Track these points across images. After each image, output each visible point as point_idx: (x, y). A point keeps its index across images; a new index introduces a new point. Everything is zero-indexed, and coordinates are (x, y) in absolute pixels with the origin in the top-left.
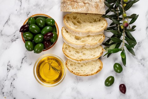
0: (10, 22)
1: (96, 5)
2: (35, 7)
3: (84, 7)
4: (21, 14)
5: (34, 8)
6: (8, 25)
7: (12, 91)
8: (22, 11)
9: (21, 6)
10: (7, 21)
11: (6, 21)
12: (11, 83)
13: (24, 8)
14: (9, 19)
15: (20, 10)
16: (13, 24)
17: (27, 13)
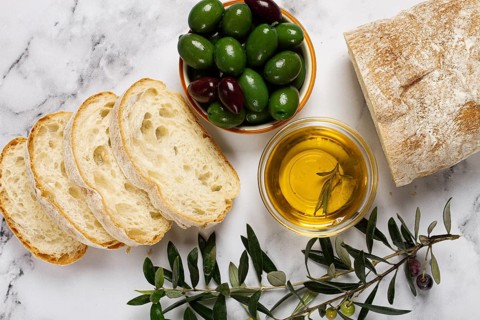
0: (26, 65)
1: (413, 139)
2: (126, 21)
3: (390, 102)
4: (72, 37)
5: (121, 21)
6: (21, 72)
7: (10, 315)
8: (76, 30)
9: (74, 9)
10: (17, 58)
11: (14, 60)
12: (10, 286)
13: (84, 19)
14: (25, 54)
15: (71, 23)
16: (40, 72)
17: (93, 36)
